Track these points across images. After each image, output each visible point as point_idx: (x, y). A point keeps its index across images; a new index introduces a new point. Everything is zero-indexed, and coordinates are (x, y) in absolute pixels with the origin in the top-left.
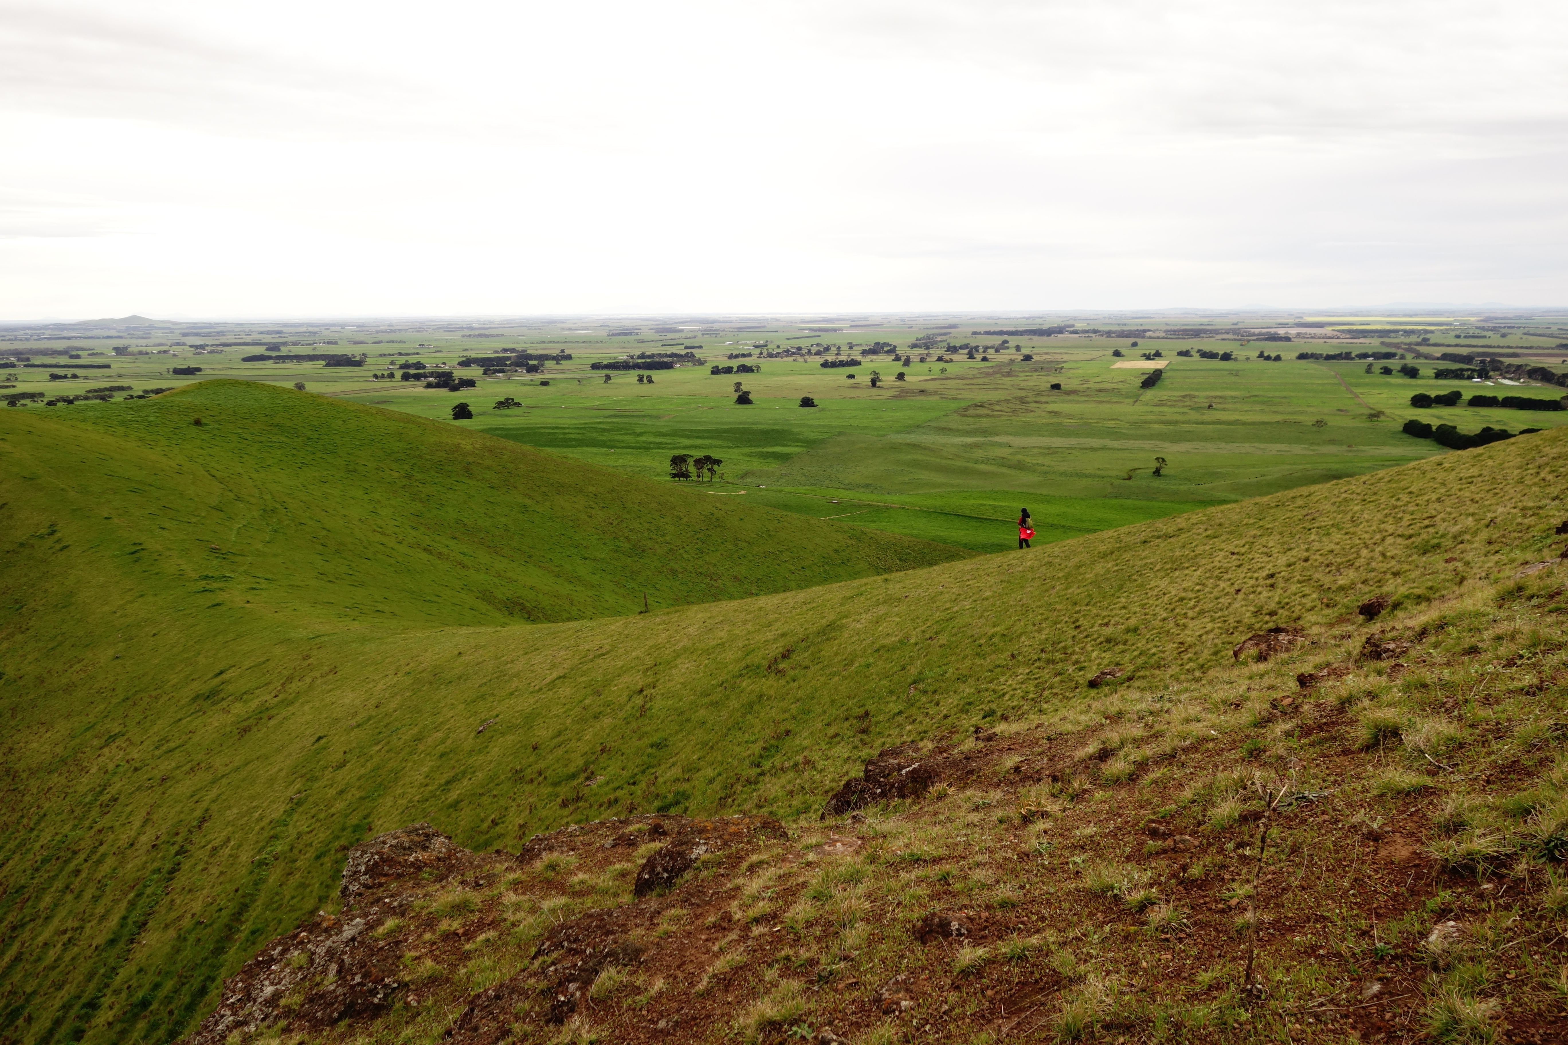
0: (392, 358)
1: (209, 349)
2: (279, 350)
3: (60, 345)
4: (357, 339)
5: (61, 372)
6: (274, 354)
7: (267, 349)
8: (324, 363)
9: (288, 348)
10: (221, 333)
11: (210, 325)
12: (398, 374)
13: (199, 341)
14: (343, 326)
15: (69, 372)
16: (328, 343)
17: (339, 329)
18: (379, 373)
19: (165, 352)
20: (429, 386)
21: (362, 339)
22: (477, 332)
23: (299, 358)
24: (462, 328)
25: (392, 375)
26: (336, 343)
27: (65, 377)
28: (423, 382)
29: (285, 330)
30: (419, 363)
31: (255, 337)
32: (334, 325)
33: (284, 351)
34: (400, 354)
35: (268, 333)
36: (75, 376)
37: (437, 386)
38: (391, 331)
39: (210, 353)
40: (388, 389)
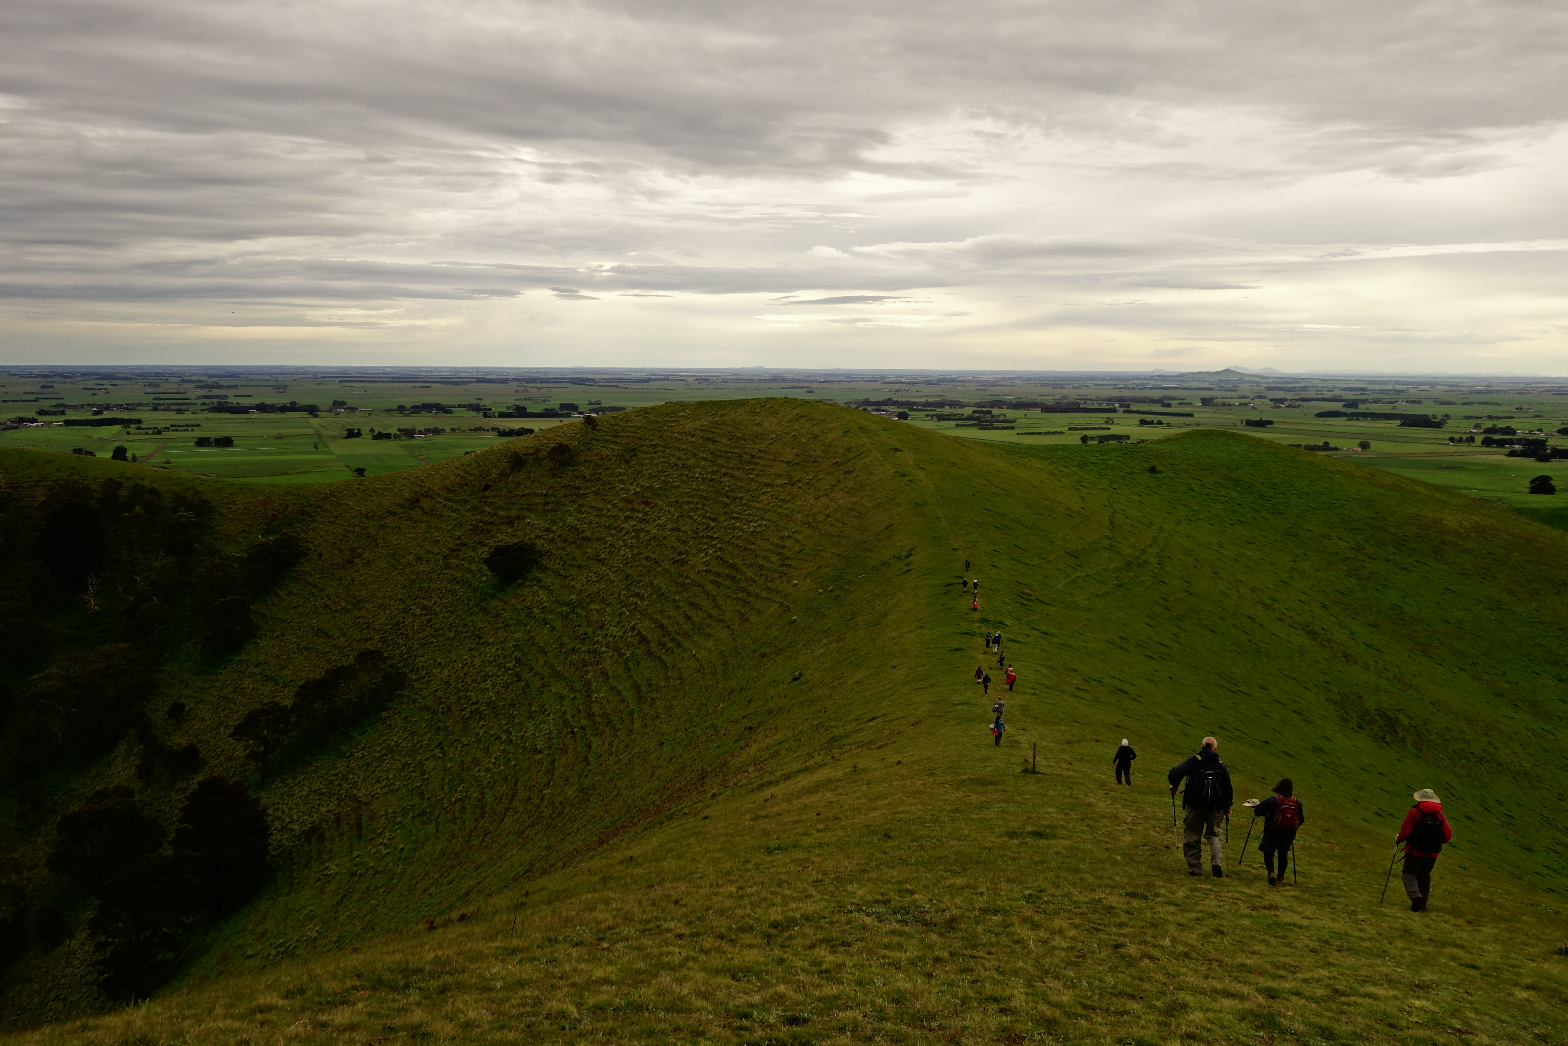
0: (1478, 421)
1: (1287, 403)
2: (1357, 407)
3: (1157, 394)
4: (1446, 399)
5: (1148, 418)
6: (1349, 411)
7: (1344, 406)
8: (1398, 422)
9: (1368, 405)
10: (1305, 389)
11: (1295, 380)
12: (1479, 439)
13: (1280, 395)
14: (1433, 385)
15: (1156, 418)
16: (1411, 402)
17: (1428, 388)
18: (1456, 436)
19: (1246, 404)
20: (1513, 454)
21: (1450, 399)
23: (1375, 416)
25: (1471, 440)
27: (1152, 423)
28: (1507, 449)
29: (1370, 387)
30: (1509, 428)
31: (1337, 393)
33: (1362, 408)
34: (1489, 417)
35: (1351, 389)
36: (1160, 423)
37: (1523, 454)
38: (1488, 392)
39: (1288, 407)
40: (1463, 454)
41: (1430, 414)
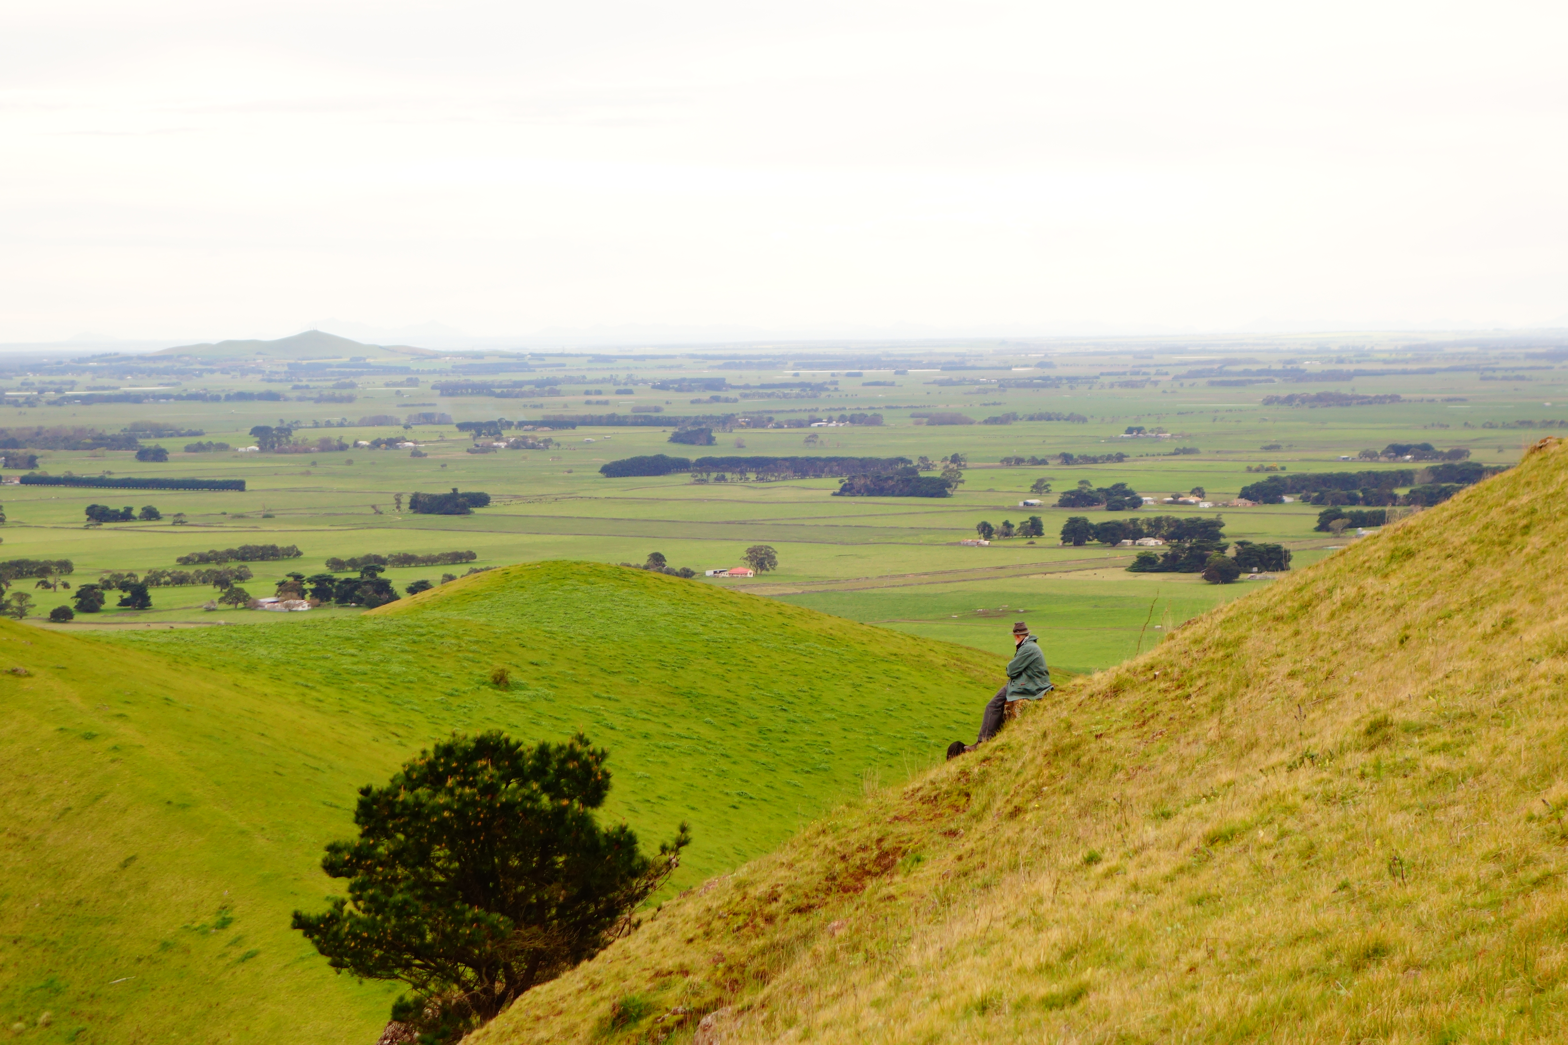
0: (1038, 472)
1: (511, 434)
2: (710, 441)
4: (940, 408)
5: (114, 499)
6: (693, 452)
7: (676, 439)
8: (835, 483)
9: (738, 434)
12: (1053, 525)
13: (483, 410)
15: (137, 499)
16: (853, 420)
18: (996, 521)
19: (391, 443)
20: (1145, 564)
21: (954, 407)
23: (765, 467)
25: (1034, 528)
27: (126, 516)
28: (1129, 551)
29: (731, 376)
30: (1119, 488)
31: (646, 398)
33: (724, 444)
34: (1065, 458)
35: (682, 386)
36: (151, 514)
39: (515, 446)
40: (1020, 573)
41: (913, 455)
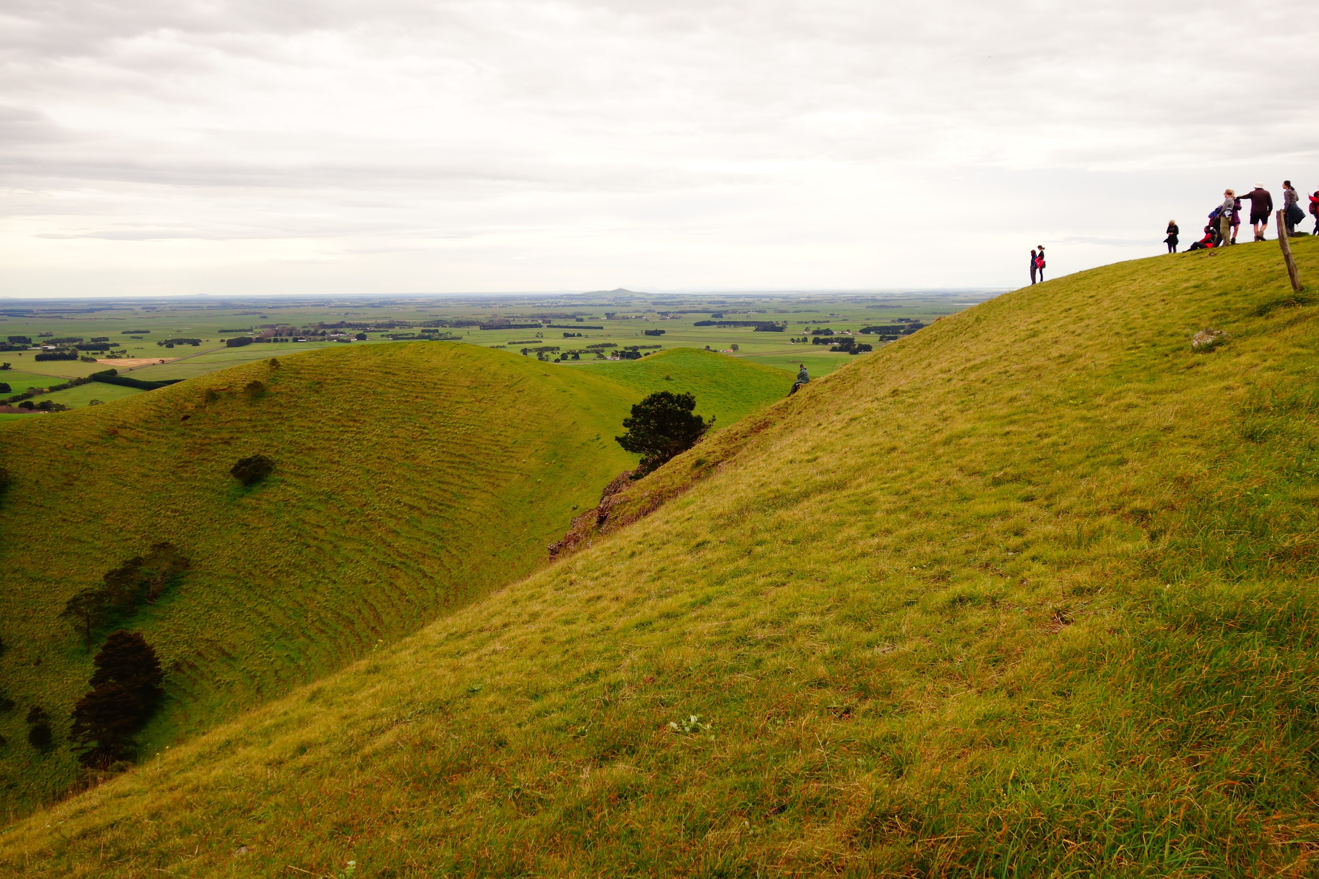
0: (807, 325)
1: (671, 315)
2: (722, 317)
3: (571, 311)
4: (782, 309)
5: (570, 331)
6: (717, 320)
7: (713, 316)
8: (754, 328)
9: (729, 315)
10: (680, 303)
11: (672, 296)
12: (811, 339)
13: (664, 309)
14: (771, 297)
15: (576, 331)
16: (759, 312)
17: (767, 300)
18: (795, 338)
19: (640, 317)
20: (834, 349)
21: (785, 308)
22: (879, 304)
23: (736, 324)
24: (867, 300)
25: (805, 340)
26: (764, 312)
27: (573, 335)
28: (830, 346)
29: (727, 300)
30: (828, 330)
31: (706, 306)
32: (765, 297)
33: (725, 318)
34: (814, 322)
35: (715, 303)
36: (579, 335)
37: (841, 350)
38: (809, 302)
39: (672, 318)
40: (801, 351)
41: (774, 321)
